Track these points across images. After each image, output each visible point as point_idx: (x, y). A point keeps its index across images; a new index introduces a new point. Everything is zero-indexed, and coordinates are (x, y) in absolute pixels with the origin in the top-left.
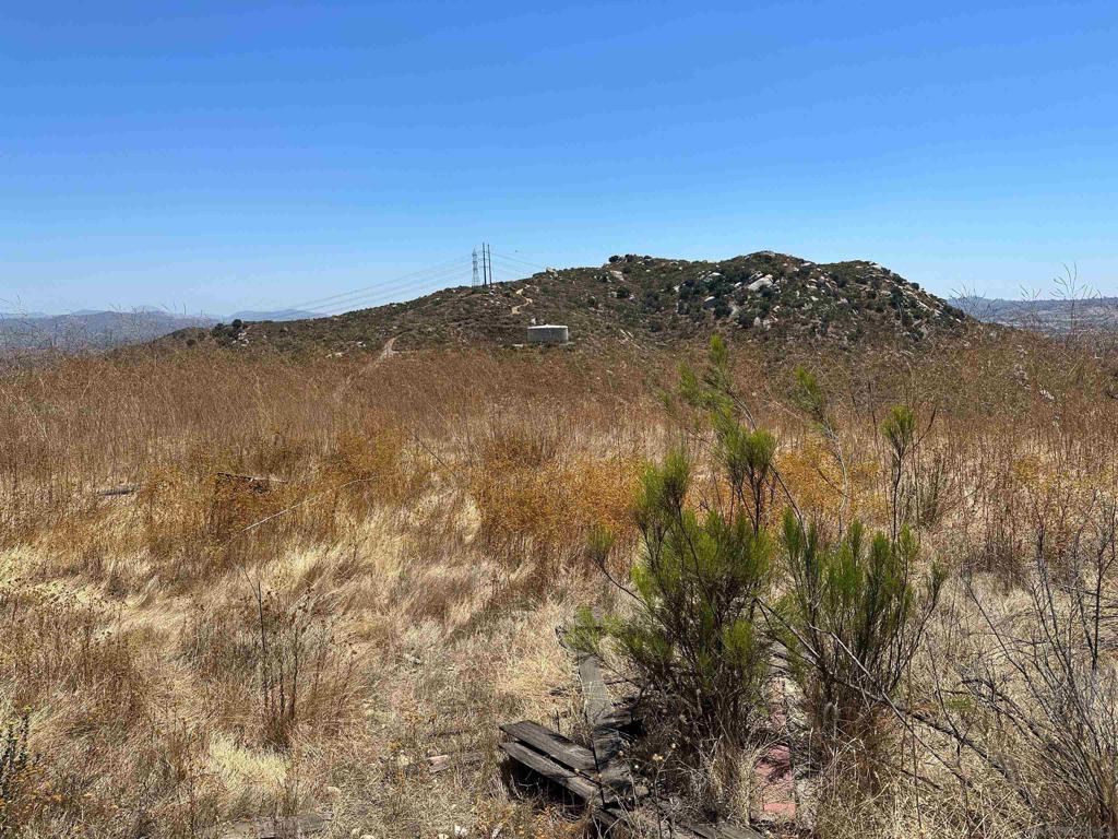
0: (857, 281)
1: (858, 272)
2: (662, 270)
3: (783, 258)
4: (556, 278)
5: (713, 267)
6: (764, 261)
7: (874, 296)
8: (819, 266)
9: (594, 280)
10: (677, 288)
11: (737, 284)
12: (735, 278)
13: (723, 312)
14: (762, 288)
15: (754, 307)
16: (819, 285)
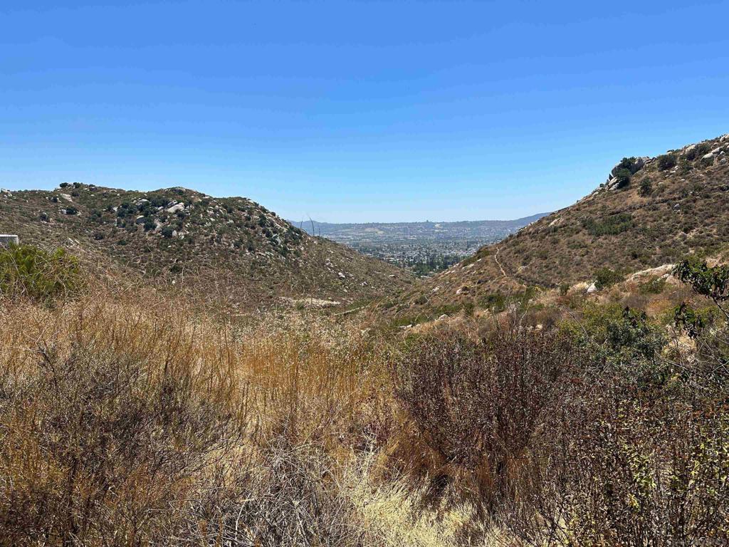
0: (239, 209)
1: (239, 204)
2: (104, 195)
3: (191, 192)
5: (142, 195)
6: (178, 193)
7: (249, 219)
8: (215, 199)
9: (46, 201)
10: (115, 209)
11: (160, 208)
12: (160, 204)
13: (150, 227)
14: (177, 211)
15: (172, 224)
16: (215, 211)
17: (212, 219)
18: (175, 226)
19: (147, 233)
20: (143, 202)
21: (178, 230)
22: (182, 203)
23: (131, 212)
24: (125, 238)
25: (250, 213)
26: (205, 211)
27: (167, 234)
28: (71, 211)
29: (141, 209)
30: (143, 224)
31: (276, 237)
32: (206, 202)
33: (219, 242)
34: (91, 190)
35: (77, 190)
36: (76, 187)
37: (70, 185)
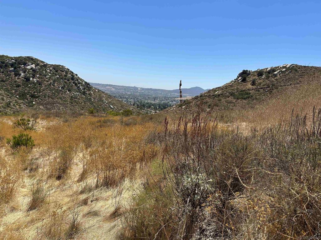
0: (61, 71)
1: (61, 68)
3: (38, 60)
5: (12, 58)
7: (66, 76)
8: (49, 64)
11: (22, 66)
12: (21, 64)
13: (18, 74)
14: (32, 68)
15: (30, 74)
16: (50, 70)
17: (49, 74)
18: (31, 75)
19: (17, 77)
20: (13, 62)
21: (33, 78)
22: (34, 65)
23: (6, 66)
24: (5, 79)
25: (66, 73)
26: (46, 70)
27: (27, 79)
29: (12, 65)
30: (14, 73)
31: (80, 86)
32: (45, 66)
33: (54, 86)
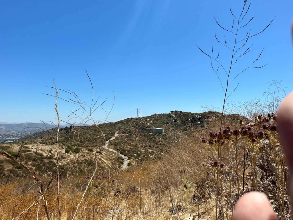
2: (185, 115)
4: (157, 116)
6: (212, 113)
9: (167, 117)
10: (190, 120)
28: (175, 121)
34: (181, 113)
35: (176, 113)
36: (176, 112)
37: (174, 112)
